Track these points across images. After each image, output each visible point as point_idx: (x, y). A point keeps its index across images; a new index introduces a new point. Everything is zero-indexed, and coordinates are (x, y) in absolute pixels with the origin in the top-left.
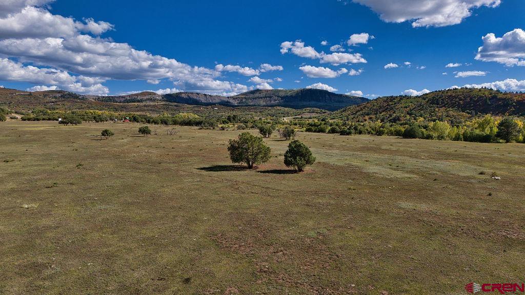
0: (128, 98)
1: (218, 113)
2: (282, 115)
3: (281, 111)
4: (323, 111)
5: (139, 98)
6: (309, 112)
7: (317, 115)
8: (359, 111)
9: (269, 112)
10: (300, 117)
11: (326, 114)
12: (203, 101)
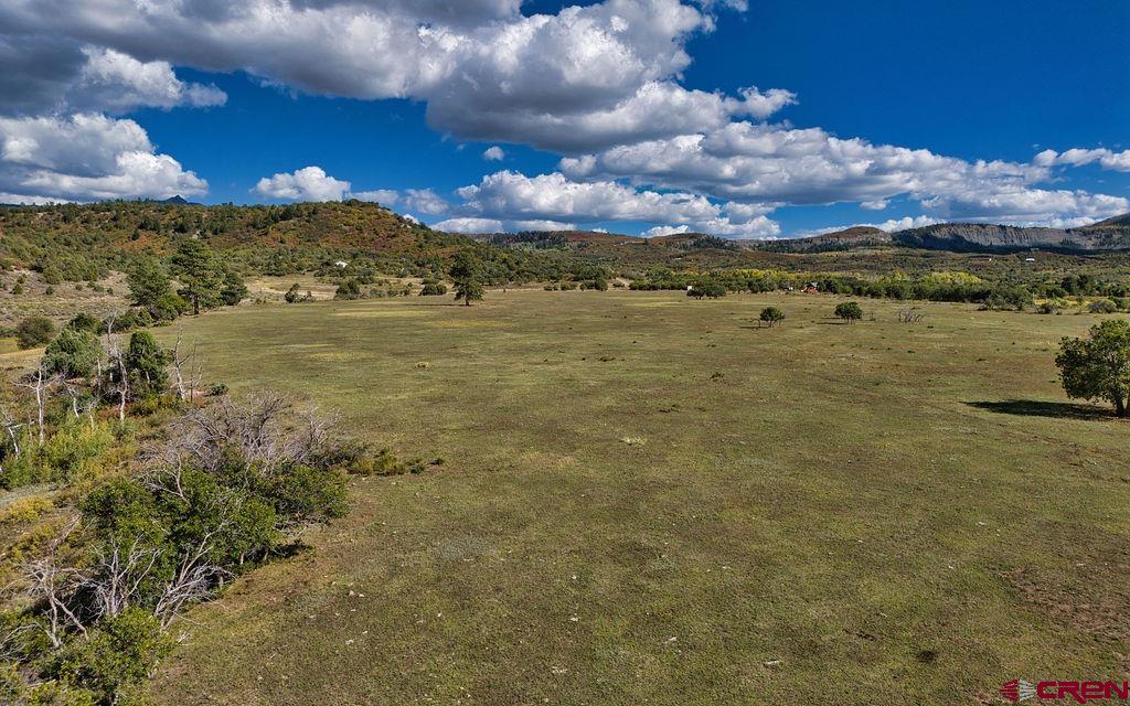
0: (819, 243)
1: (1035, 270)
5: (842, 241)
12: (996, 242)
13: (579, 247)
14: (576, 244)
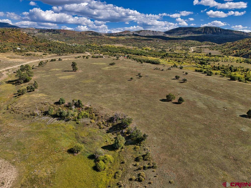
0: (119, 34)
1: (159, 44)
2: (191, 45)
3: (191, 43)
4: (214, 43)
5: (123, 34)
6: (206, 44)
7: (210, 46)
8: (232, 46)
9: (185, 44)
10: (200, 47)
11: (215, 46)
12: (152, 35)
13: (64, 34)
14: (63, 33)
